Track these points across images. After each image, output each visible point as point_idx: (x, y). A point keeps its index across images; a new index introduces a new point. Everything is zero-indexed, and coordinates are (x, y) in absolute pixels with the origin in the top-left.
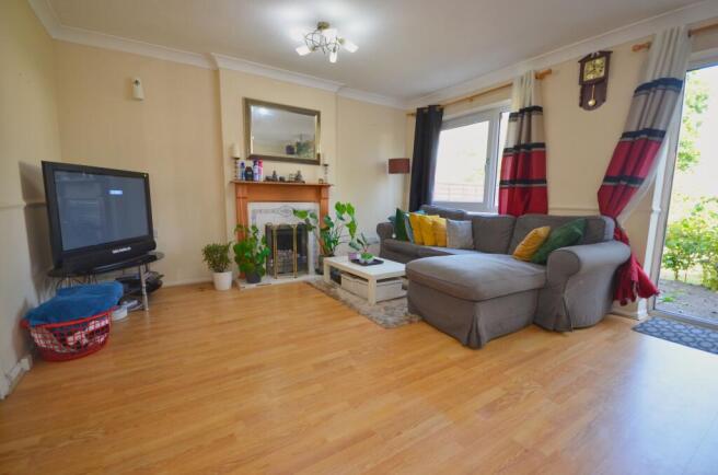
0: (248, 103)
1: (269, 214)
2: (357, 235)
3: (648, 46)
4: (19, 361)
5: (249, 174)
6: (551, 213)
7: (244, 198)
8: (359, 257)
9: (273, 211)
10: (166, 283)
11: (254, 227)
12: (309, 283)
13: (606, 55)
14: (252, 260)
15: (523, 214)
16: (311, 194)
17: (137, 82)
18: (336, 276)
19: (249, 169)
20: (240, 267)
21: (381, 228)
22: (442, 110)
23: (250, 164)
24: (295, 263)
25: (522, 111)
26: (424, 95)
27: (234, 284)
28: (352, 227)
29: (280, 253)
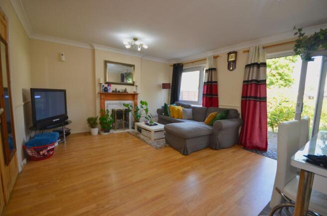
0: (106, 62)
1: (113, 105)
2: (149, 114)
3: (248, 51)
4: (23, 160)
5: (106, 90)
6: (220, 107)
7: (104, 99)
8: (148, 122)
9: (115, 104)
10: (72, 132)
11: (107, 110)
12: (129, 133)
13: (235, 53)
14: (106, 123)
15: (210, 107)
16: (131, 97)
17: (62, 55)
18: (140, 129)
19: (106, 88)
20: (102, 126)
21: (158, 111)
22: (182, 66)
23: (106, 86)
24: (124, 124)
25: (209, 69)
26: (176, 59)
27: (99, 133)
28: (147, 110)
29: (118, 120)
